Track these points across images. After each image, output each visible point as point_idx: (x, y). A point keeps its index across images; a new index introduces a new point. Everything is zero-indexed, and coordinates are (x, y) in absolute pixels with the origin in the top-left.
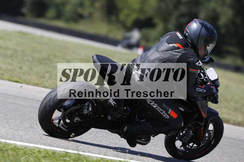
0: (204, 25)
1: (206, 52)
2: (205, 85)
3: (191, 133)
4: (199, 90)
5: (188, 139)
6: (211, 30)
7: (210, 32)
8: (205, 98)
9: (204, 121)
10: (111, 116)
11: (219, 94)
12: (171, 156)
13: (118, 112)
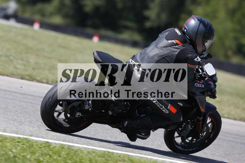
0: (202, 21)
1: (204, 48)
2: (203, 80)
3: (190, 128)
4: (198, 85)
5: (187, 134)
6: (209, 26)
7: (208, 28)
8: (203, 93)
9: (202, 115)
10: (112, 112)
11: (217, 89)
12: (170, 151)
13: (119, 107)
